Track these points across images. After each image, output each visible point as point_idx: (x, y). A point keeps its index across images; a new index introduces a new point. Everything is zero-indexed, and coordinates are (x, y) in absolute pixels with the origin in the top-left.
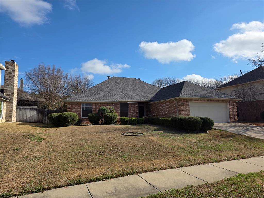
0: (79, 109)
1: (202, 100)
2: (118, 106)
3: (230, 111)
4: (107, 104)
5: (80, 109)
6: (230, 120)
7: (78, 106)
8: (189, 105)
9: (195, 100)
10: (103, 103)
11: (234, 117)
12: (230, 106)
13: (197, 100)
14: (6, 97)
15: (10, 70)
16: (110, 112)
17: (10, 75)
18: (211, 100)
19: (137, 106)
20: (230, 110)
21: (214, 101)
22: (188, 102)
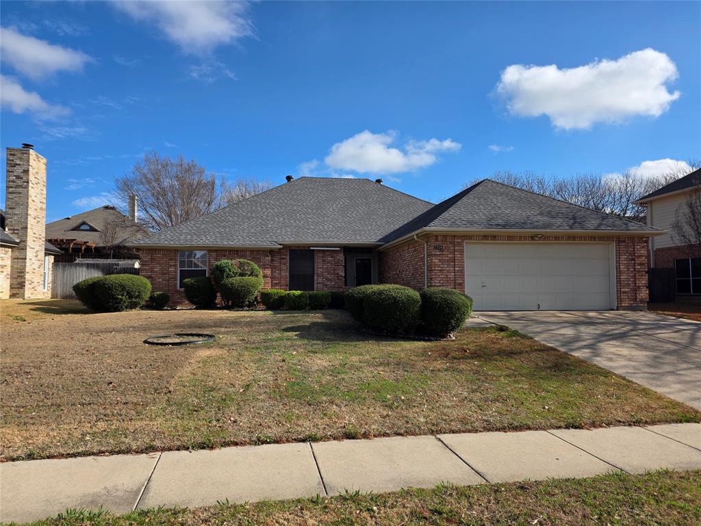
0: (171, 266)
1: (510, 238)
2: (283, 259)
3: (619, 272)
4: (248, 253)
5: (175, 266)
6: (620, 300)
7: (170, 259)
8: (462, 252)
9: (485, 237)
10: (237, 251)
11: (636, 289)
12: (619, 254)
13: (494, 237)
14: (11, 236)
15: (18, 171)
16: (242, 275)
17: (19, 182)
18: (545, 237)
19: (341, 257)
20: (618, 268)
21: (557, 238)
22: (460, 244)
